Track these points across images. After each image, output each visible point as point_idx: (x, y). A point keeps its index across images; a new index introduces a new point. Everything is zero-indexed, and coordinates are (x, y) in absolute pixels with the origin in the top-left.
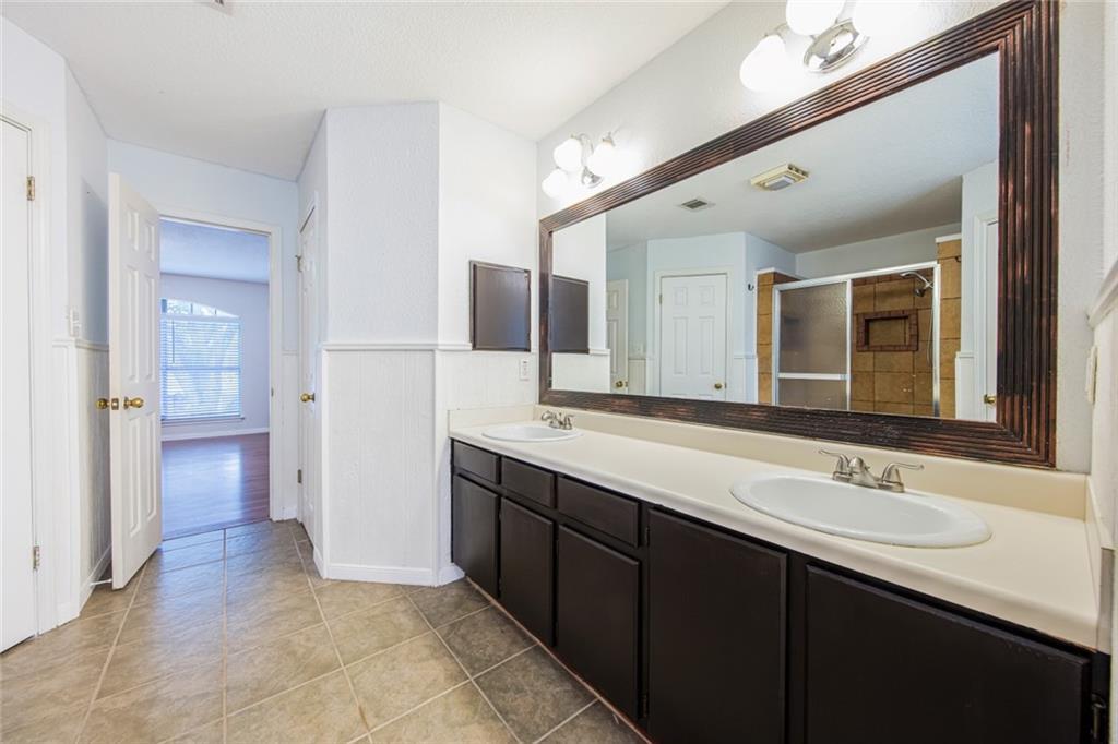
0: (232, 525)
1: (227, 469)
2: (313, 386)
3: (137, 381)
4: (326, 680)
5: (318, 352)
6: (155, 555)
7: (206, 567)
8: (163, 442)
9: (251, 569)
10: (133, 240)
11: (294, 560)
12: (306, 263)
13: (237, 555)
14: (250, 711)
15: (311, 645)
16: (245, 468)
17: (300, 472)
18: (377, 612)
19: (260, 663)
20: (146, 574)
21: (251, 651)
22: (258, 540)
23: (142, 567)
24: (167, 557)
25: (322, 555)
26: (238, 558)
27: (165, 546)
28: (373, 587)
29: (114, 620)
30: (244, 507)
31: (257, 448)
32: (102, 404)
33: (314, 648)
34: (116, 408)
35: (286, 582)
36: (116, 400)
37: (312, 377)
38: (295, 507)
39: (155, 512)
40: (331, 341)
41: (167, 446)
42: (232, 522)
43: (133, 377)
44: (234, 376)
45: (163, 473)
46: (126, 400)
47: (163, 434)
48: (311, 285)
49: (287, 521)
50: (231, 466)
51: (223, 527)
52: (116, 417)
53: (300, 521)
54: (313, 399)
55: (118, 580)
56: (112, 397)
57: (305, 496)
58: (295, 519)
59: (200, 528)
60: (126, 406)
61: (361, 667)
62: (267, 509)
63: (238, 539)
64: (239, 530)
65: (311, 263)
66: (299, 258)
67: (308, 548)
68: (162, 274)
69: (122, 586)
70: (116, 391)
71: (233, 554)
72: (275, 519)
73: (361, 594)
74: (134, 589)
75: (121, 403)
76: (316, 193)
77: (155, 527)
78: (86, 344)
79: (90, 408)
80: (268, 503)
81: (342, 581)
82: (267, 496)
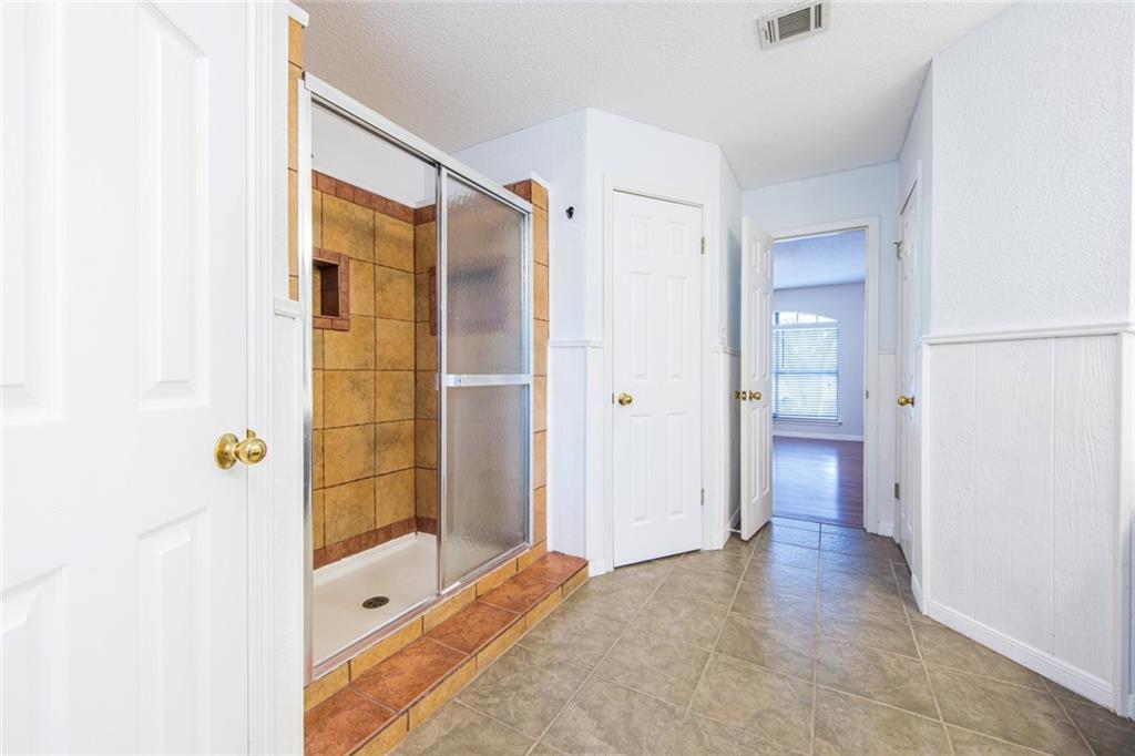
0: (829, 522)
1: (825, 469)
2: (913, 389)
3: (757, 379)
4: (920, 721)
5: (919, 347)
6: (767, 525)
7: (804, 551)
8: (775, 437)
9: (843, 569)
10: (756, 266)
11: (887, 578)
12: (907, 248)
13: (831, 551)
14: (837, 694)
15: (903, 673)
16: (842, 472)
17: (897, 486)
18: (997, 689)
19: (848, 658)
20: (762, 538)
21: (838, 642)
22: (851, 545)
23: (758, 531)
24: (776, 530)
25: (921, 585)
26: (830, 554)
27: (774, 520)
28: (995, 659)
29: (742, 561)
30: (840, 510)
31: (851, 455)
32: (737, 396)
33: (907, 679)
34: (744, 399)
35: (878, 597)
36: (744, 393)
37: (912, 377)
38: (892, 525)
39: (768, 489)
40: (933, 333)
41: (777, 440)
42: (828, 520)
43: (755, 376)
44: (833, 379)
45: (774, 462)
46: (751, 393)
47: (774, 429)
48: (912, 272)
49: (882, 537)
50: (829, 469)
51: (820, 521)
52: (744, 404)
53: (897, 541)
54: (913, 403)
55: (746, 534)
56: (742, 390)
57: (904, 515)
58: (891, 538)
59: (800, 515)
60: (750, 398)
61: (967, 738)
62: (860, 518)
63: (833, 537)
64: (834, 529)
65: (913, 245)
66: (898, 245)
67: (906, 573)
68: (776, 290)
69: (747, 539)
70: (744, 387)
71: (827, 548)
72: (869, 530)
73: (974, 655)
74: (754, 545)
75: (748, 396)
76: (919, 163)
77: (768, 500)
78: (728, 350)
79: (731, 399)
80: (862, 512)
81: (947, 628)
82: (862, 505)
